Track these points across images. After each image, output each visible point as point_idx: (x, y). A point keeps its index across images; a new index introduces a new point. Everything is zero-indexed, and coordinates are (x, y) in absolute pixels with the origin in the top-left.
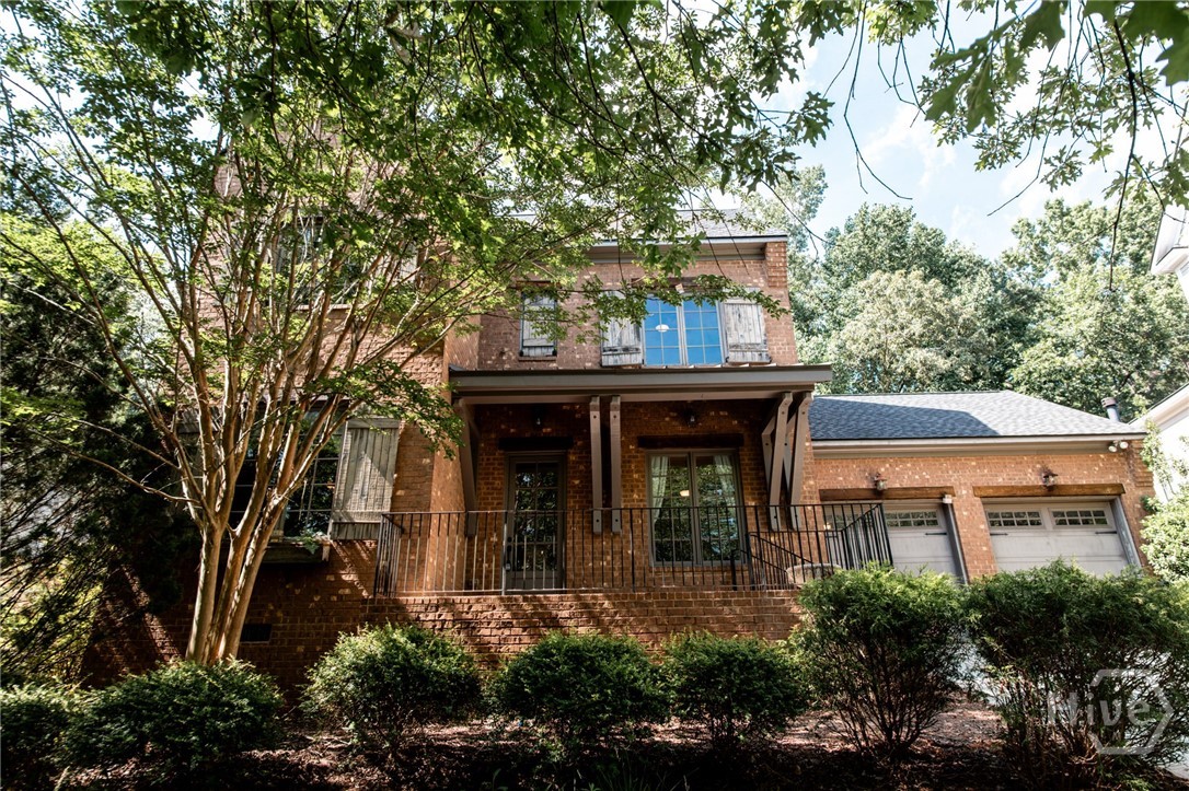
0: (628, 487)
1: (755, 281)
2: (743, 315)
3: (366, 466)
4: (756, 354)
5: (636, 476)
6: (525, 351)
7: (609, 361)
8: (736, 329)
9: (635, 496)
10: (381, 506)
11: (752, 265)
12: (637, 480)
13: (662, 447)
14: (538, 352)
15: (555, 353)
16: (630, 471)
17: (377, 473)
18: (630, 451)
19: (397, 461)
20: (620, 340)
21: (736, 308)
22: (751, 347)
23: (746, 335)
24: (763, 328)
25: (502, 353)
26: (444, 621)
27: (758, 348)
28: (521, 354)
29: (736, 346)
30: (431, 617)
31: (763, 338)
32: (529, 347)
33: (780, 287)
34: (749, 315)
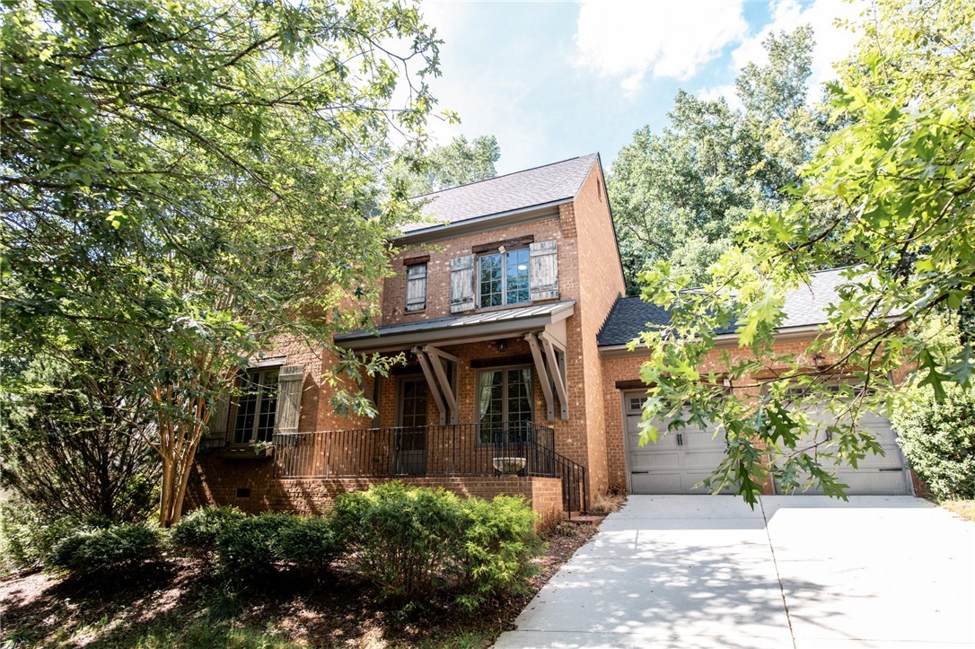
0: (464, 396)
1: (555, 235)
2: (542, 264)
3: (288, 404)
4: (549, 293)
5: (468, 387)
6: (409, 308)
7: (455, 309)
8: (537, 276)
9: (468, 401)
10: (294, 426)
11: (552, 223)
12: (469, 390)
13: (486, 366)
14: (416, 307)
15: (425, 307)
16: (465, 384)
17: (292, 406)
18: (465, 371)
19: (302, 399)
20: (462, 294)
21: (537, 259)
22: (546, 288)
23: (543, 279)
24: (556, 272)
25: (395, 311)
26: (299, 493)
27: (550, 288)
28: (406, 309)
29: (535, 289)
30: (294, 490)
31: (556, 279)
32: (411, 304)
33: (572, 237)
34: (547, 263)
